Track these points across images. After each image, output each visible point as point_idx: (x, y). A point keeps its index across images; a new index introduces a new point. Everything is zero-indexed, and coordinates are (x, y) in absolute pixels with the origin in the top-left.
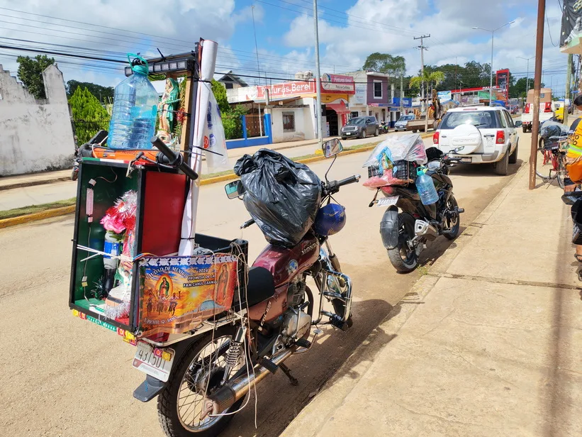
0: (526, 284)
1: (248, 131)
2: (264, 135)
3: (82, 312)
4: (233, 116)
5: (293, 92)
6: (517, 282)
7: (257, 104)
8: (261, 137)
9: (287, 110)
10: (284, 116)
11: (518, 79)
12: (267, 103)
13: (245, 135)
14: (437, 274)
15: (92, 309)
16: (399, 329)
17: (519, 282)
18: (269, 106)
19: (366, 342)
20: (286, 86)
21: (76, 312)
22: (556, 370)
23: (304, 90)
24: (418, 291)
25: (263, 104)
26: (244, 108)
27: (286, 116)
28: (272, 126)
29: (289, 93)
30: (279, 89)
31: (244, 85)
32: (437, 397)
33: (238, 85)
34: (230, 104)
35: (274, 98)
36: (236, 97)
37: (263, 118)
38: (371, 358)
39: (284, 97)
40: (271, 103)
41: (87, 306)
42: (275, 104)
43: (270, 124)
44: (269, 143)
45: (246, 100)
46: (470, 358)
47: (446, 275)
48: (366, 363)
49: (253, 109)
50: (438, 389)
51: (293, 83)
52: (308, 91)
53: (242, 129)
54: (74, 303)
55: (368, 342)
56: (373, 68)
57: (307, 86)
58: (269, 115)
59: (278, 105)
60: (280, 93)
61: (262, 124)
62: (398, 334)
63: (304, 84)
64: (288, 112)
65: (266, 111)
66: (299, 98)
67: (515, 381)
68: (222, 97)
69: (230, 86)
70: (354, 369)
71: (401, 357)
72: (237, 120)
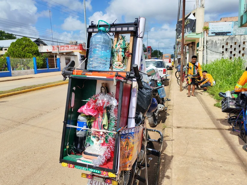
0: (207, 129)
1: (49, 65)
2: (56, 67)
3: (70, 164)
4: (42, 58)
5: (70, 49)
6: (203, 128)
7: (53, 54)
8: (55, 68)
9: (67, 57)
10: (66, 59)
11: (154, 50)
12: (58, 53)
13: (48, 67)
14: (170, 127)
15: (78, 161)
16: (172, 153)
17: (204, 128)
18: (59, 55)
19: (163, 161)
20: (66, 46)
21: (65, 164)
22: (244, 164)
23: (75, 49)
24: (168, 135)
25: (56, 54)
26: (47, 55)
27: (67, 59)
28: (61, 64)
29: (68, 49)
30: (63, 48)
31: (45, 45)
32: (209, 182)
33: (42, 45)
34: (41, 53)
35: (62, 51)
36: (42, 50)
37: (56, 60)
38: (169, 168)
39: (66, 51)
40: (60, 53)
41: (75, 160)
42: (62, 54)
43: (60, 62)
44: (59, 71)
45: (47, 51)
46: (210, 163)
47: (174, 127)
48: (169, 170)
49: (51, 56)
50: (207, 179)
51: (69, 45)
52: (77, 49)
53: (46, 64)
54: (63, 158)
55: (164, 161)
57: (76, 47)
58: (59, 59)
59: (64, 54)
60: (64, 49)
61: (56, 62)
62: (173, 155)
63: (74, 46)
64: (68, 58)
65: (58, 57)
66: (72, 52)
67: (233, 170)
68: (36, 50)
69: (39, 45)
70: (166, 174)
71: (182, 166)
72: (44, 60)
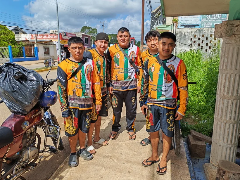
1: (26, 54)
4: (18, 46)
5: (49, 38)
7: (31, 42)
8: (33, 57)
10: (44, 48)
18: (37, 44)
20: (45, 35)
23: (54, 38)
25: (34, 42)
28: (39, 53)
31: (24, 33)
33: (21, 33)
34: (17, 41)
35: (39, 40)
36: (20, 38)
37: (34, 49)
39: (44, 40)
44: (37, 60)
47: (108, 119)
49: (29, 45)
51: (49, 34)
53: (23, 53)
56: (84, 32)
58: (37, 47)
59: (42, 43)
60: (43, 38)
63: (54, 35)
66: (52, 41)
69: (17, 33)
72: (20, 49)
